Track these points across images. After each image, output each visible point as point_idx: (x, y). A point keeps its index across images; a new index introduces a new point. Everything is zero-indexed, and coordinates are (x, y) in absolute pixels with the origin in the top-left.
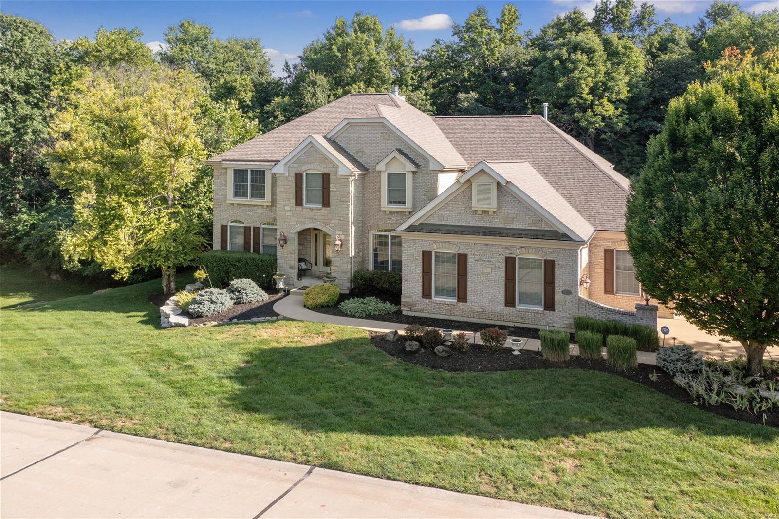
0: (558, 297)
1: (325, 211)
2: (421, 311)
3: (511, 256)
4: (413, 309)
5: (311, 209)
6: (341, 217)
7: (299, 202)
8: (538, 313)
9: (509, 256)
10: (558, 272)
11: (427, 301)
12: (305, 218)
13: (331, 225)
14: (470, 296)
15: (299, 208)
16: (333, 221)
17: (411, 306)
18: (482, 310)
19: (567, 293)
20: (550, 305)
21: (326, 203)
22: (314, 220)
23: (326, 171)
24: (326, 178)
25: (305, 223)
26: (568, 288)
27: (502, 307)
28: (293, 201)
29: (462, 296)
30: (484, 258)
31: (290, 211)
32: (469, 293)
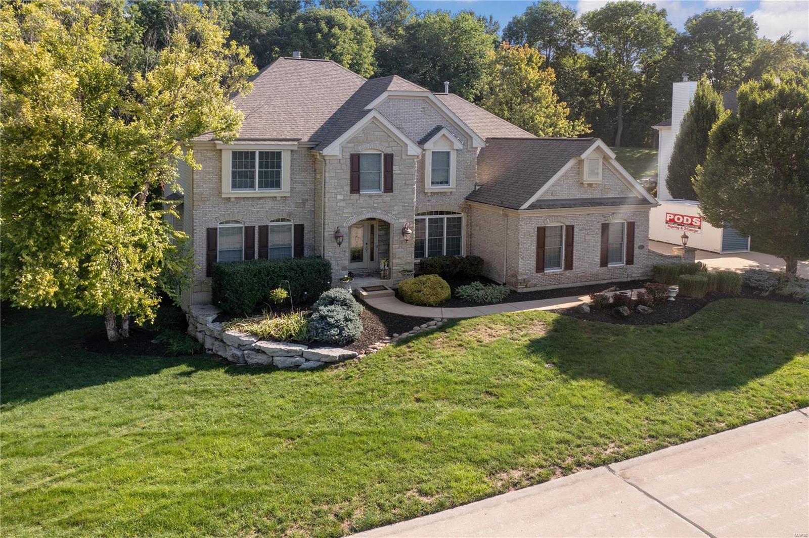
0: (636, 251)
1: (387, 197)
2: (535, 286)
3: (606, 222)
4: (528, 285)
5: (370, 196)
6: (404, 203)
7: (355, 188)
8: (622, 268)
9: (604, 222)
10: (636, 231)
11: (540, 275)
12: (362, 208)
13: (394, 213)
14: (576, 264)
15: (355, 196)
16: (396, 208)
17: (525, 282)
18: (583, 274)
19: (641, 247)
20: (630, 261)
21: (389, 188)
22: (374, 209)
23: (389, 151)
24: (389, 158)
25: (361, 213)
26: (642, 244)
27: (598, 268)
28: (348, 188)
29: (569, 266)
30: (586, 227)
31: (343, 200)
32: (574, 261)
